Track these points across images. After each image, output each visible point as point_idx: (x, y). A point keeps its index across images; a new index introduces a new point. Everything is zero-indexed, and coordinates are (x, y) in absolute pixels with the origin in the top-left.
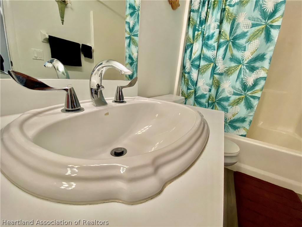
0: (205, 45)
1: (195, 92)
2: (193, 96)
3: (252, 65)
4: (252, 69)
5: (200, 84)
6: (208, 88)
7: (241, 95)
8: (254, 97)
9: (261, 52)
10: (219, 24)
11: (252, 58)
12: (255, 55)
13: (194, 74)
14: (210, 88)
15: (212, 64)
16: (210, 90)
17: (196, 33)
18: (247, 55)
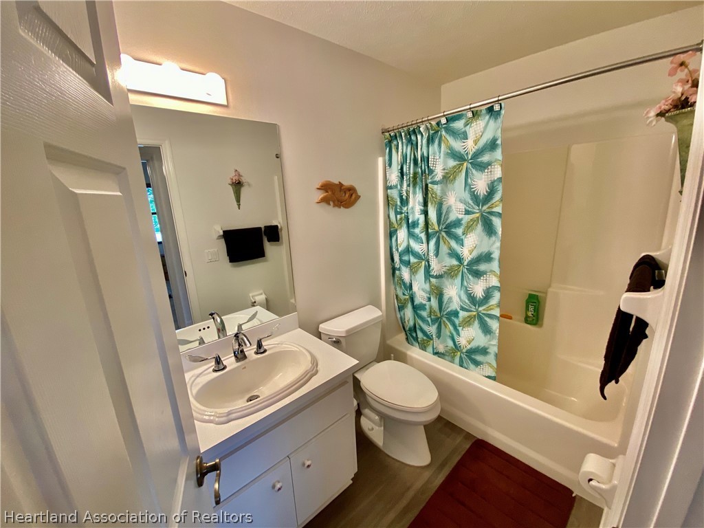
0: (411, 235)
1: (412, 299)
2: (410, 306)
3: (474, 268)
4: (478, 274)
5: (415, 288)
6: (426, 295)
7: (471, 311)
8: (491, 316)
9: (485, 250)
10: (422, 208)
11: (472, 259)
12: (475, 254)
13: (405, 274)
14: (428, 296)
15: (423, 263)
16: (429, 299)
17: (398, 216)
18: (467, 253)
